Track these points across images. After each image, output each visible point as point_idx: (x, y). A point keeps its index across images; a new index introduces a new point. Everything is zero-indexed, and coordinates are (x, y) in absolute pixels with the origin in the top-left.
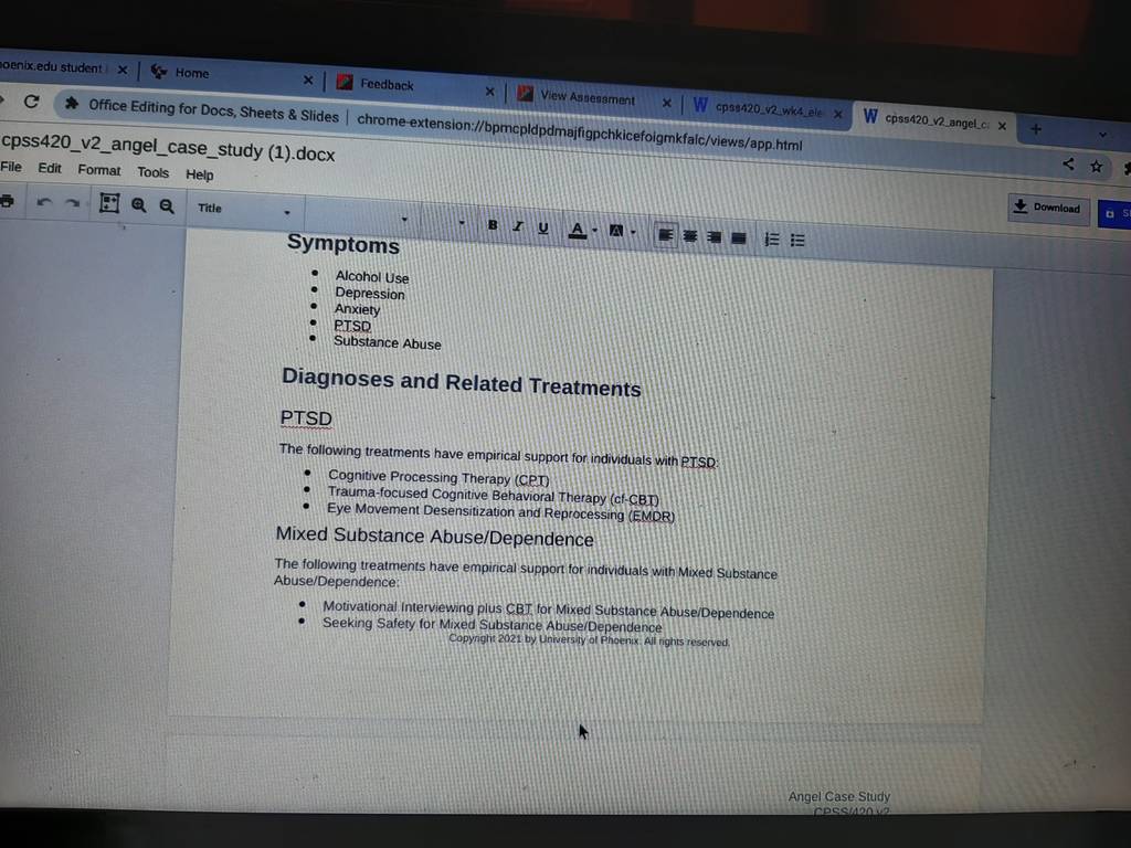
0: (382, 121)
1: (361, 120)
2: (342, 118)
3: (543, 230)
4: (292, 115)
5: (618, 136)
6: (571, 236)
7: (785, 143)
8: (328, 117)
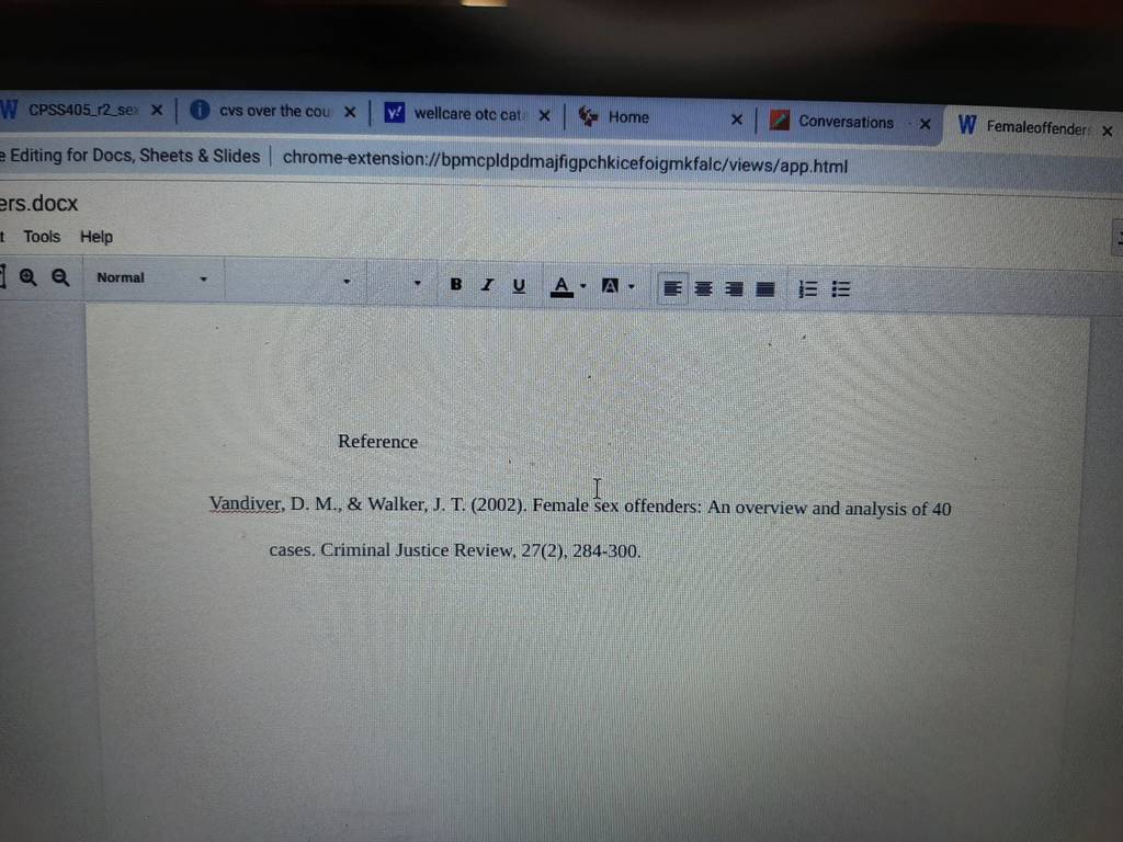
0: (313, 158)
1: (288, 158)
2: (264, 157)
3: (519, 288)
4: (203, 157)
5: (610, 164)
6: (553, 295)
7: (826, 163)
8: (246, 157)
